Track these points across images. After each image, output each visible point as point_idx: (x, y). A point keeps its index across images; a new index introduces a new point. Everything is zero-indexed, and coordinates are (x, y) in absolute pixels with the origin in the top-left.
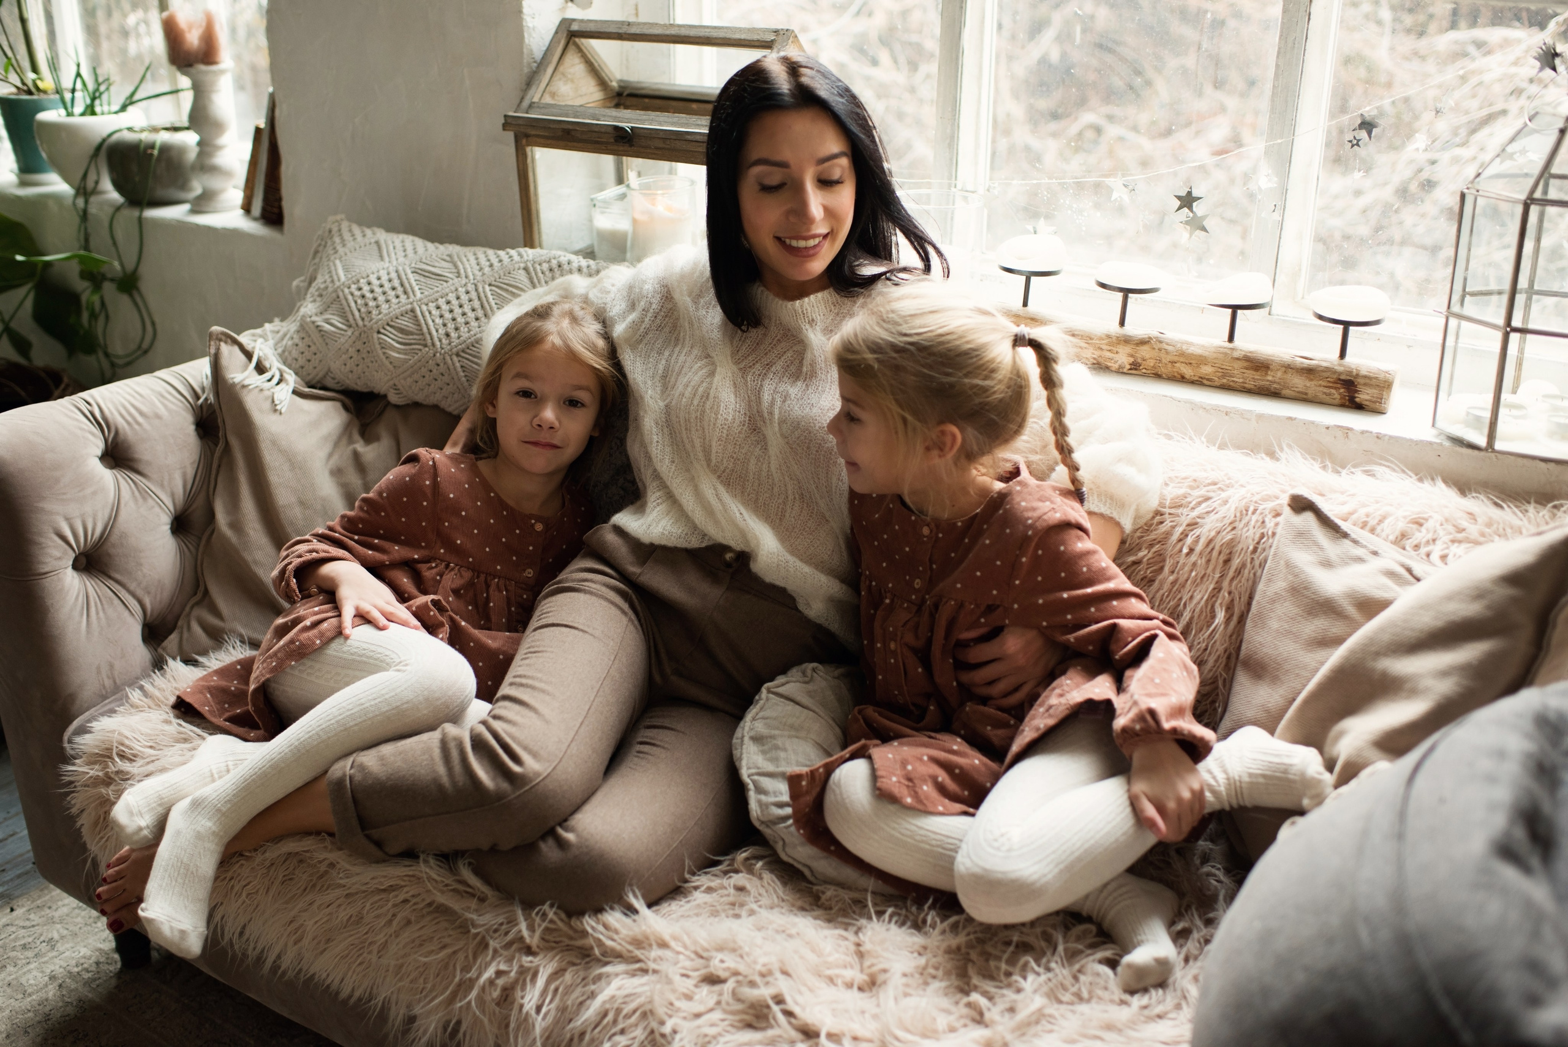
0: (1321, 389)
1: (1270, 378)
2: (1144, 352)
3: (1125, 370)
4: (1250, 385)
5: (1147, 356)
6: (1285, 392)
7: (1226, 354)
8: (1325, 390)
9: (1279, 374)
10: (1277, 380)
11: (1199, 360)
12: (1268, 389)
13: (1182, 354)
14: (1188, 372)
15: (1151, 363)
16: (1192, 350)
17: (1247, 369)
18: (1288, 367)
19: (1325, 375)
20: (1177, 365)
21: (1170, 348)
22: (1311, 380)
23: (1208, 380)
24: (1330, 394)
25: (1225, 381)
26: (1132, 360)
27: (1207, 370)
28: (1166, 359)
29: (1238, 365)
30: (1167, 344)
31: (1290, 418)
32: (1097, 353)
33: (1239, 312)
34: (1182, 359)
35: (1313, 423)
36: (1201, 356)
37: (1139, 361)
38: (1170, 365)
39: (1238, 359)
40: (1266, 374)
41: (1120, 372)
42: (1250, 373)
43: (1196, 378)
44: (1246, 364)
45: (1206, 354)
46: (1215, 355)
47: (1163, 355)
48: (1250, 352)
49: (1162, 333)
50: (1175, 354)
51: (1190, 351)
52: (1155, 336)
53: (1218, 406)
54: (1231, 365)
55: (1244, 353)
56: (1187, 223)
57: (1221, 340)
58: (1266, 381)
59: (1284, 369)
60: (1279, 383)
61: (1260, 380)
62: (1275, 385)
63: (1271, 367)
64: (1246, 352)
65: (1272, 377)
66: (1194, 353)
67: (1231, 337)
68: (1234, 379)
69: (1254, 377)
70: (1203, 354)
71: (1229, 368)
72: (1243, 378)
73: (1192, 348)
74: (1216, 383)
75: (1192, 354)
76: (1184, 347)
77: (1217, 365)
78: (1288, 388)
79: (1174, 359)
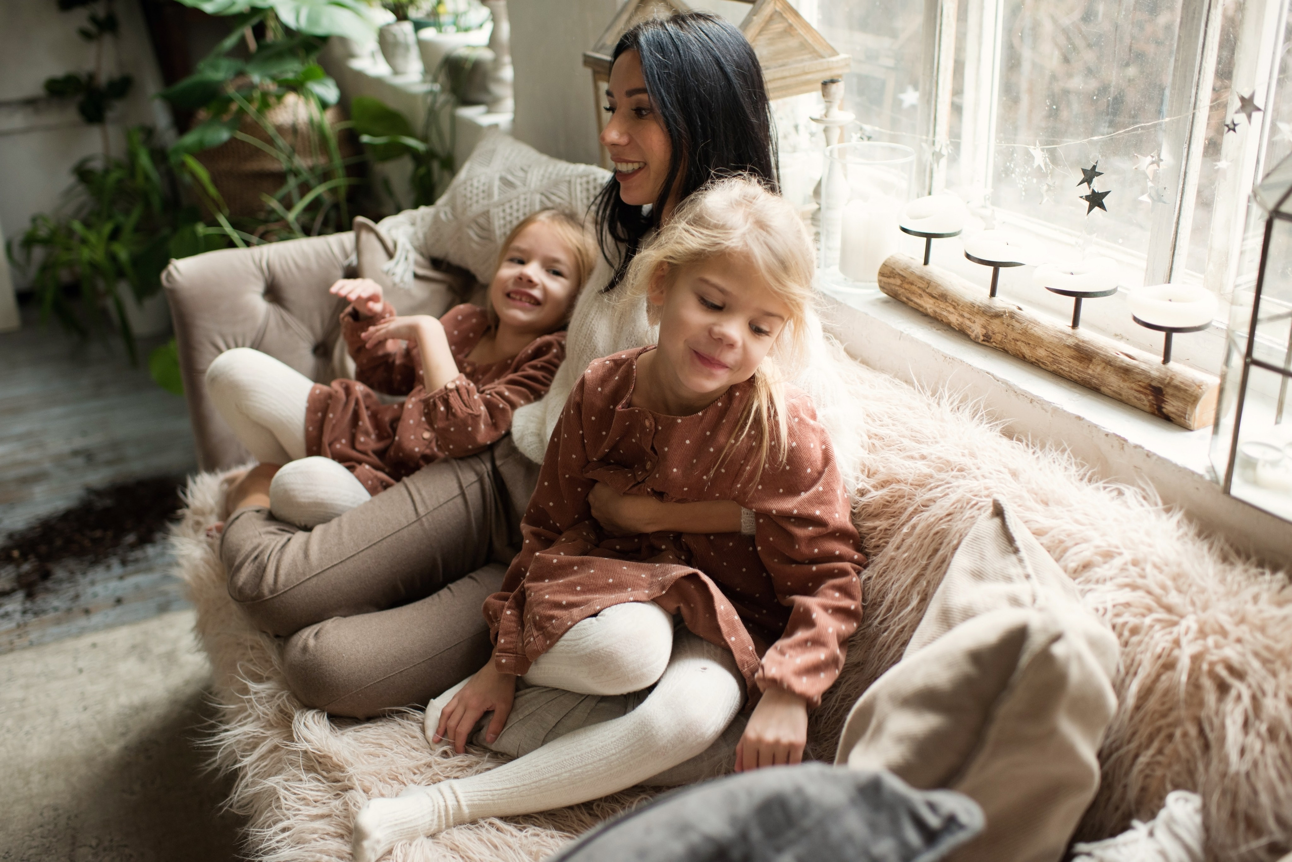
0: (1133, 392)
1: (1090, 372)
2: (996, 325)
3: (980, 341)
4: (1075, 375)
5: (996, 330)
6: (1103, 389)
7: (1061, 339)
8: (1136, 394)
9: (1099, 369)
10: (1096, 376)
11: (1038, 342)
12: (1089, 383)
13: (1025, 332)
14: (1026, 351)
15: (999, 337)
16: (1038, 331)
17: (1073, 358)
18: (1109, 363)
19: (1139, 377)
20: (1019, 343)
21: (1017, 325)
22: (1124, 381)
23: (1043, 363)
24: (1139, 399)
25: (1055, 367)
26: (984, 331)
27: (1041, 353)
28: (1012, 335)
29: (1067, 352)
30: (1017, 321)
32: (960, 319)
33: (1084, 301)
34: (1023, 339)
35: (1096, 426)
36: (1039, 338)
37: (990, 333)
38: (1013, 343)
39: (1069, 347)
40: (1088, 367)
41: (975, 341)
42: (1075, 363)
43: (1034, 360)
44: (1073, 353)
45: (1045, 336)
46: (1051, 339)
47: (1009, 331)
48: (1083, 342)
49: (1020, 309)
50: (1019, 331)
51: (1032, 331)
52: (1010, 310)
53: (1026, 392)
54: (1061, 352)
55: (1077, 341)
56: (1087, 198)
57: (1065, 324)
58: (1089, 374)
59: (1104, 364)
60: (1097, 379)
61: (1082, 371)
62: (1094, 380)
63: (1094, 360)
64: (1079, 341)
65: (1093, 371)
66: (1035, 334)
67: (1075, 324)
68: (1062, 367)
69: (1079, 368)
70: (1042, 337)
71: (1059, 355)
72: (1069, 367)
73: (1036, 329)
74: (1049, 368)
75: (1033, 335)
76: (1030, 326)
77: (1049, 350)
78: (1105, 385)
79: (1018, 337)
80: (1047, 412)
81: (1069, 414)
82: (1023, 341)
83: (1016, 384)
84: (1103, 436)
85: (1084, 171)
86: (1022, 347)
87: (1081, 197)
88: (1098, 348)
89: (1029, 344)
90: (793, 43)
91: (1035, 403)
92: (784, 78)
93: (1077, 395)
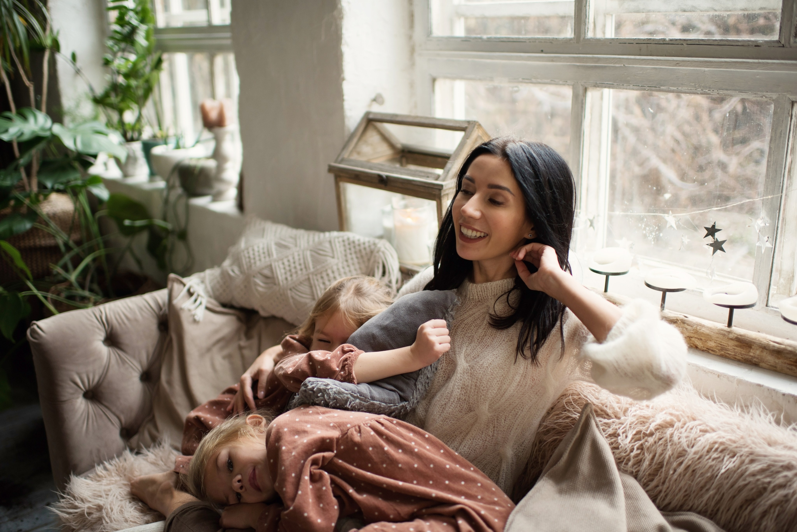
0: (786, 365)
1: (752, 354)
4: (739, 357)
6: (762, 364)
7: (723, 335)
8: (788, 366)
9: (758, 352)
10: (756, 356)
11: (707, 337)
12: (751, 361)
13: (696, 332)
14: (699, 344)
16: (703, 330)
17: (736, 346)
18: (764, 347)
19: (789, 356)
20: (693, 339)
21: (689, 328)
22: (779, 358)
23: (712, 350)
24: (791, 369)
25: (723, 353)
27: (711, 344)
29: (731, 343)
30: (688, 325)
31: (759, 385)
33: (735, 310)
34: (696, 336)
35: (774, 390)
36: (708, 335)
39: (732, 339)
40: (750, 351)
42: (738, 350)
43: (705, 349)
44: (736, 343)
46: (717, 335)
48: (741, 335)
49: (686, 317)
50: (692, 332)
51: (701, 331)
52: (681, 319)
53: (713, 371)
54: (727, 343)
55: (736, 336)
56: (711, 245)
57: (723, 326)
58: (750, 356)
59: (761, 349)
60: (757, 358)
61: (745, 354)
62: (755, 359)
63: (753, 347)
64: (738, 335)
65: (754, 353)
66: (704, 333)
67: (730, 324)
68: (729, 352)
69: (743, 352)
70: (710, 334)
71: (726, 345)
72: (734, 352)
73: (703, 329)
74: (717, 353)
75: (703, 333)
76: (698, 328)
77: (718, 342)
78: (763, 362)
79: (692, 335)
80: (733, 382)
81: (751, 383)
82: (696, 338)
83: (704, 366)
85: (707, 229)
86: (695, 341)
87: (708, 245)
88: (753, 339)
89: (701, 339)
91: (721, 377)
93: (747, 370)
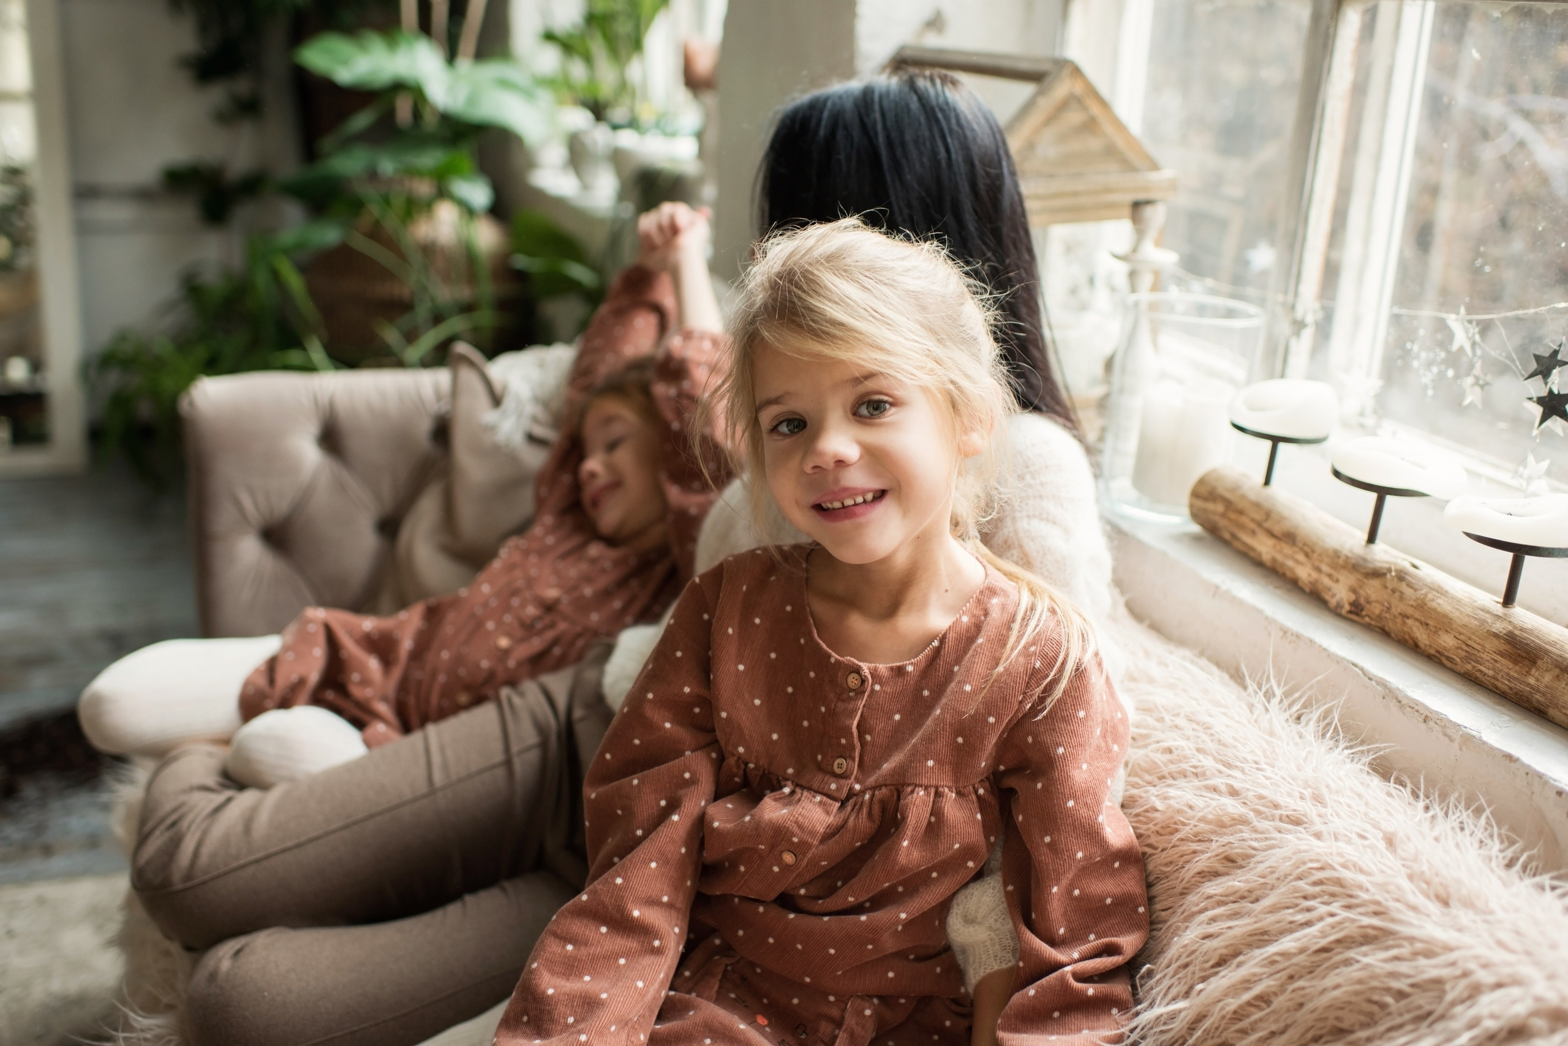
1: (1532, 681)
2: (1372, 590)
3: (1344, 612)
4: (1503, 684)
5: (1373, 597)
6: (1553, 712)
7: (1483, 622)
9: (1547, 678)
10: (1542, 689)
11: (1442, 623)
12: (1528, 700)
13: (1421, 605)
14: (1421, 636)
15: (1376, 609)
16: (1443, 605)
17: (1501, 654)
18: (1564, 671)
20: (1410, 622)
21: (1408, 592)
23: (1448, 658)
25: (1469, 667)
26: (1353, 597)
27: (1447, 641)
28: (1398, 608)
29: (1492, 645)
30: (1409, 585)
31: (1509, 757)
32: (1315, 575)
33: (1528, 560)
34: (1417, 615)
35: (1540, 776)
36: (1445, 616)
37: (1362, 601)
38: (1399, 620)
39: (1496, 636)
40: (1528, 673)
41: (1335, 612)
42: (1505, 664)
43: (1432, 652)
44: (1503, 647)
45: (1455, 614)
46: (1466, 620)
47: (1394, 601)
48: (1522, 630)
49: (1415, 566)
50: (1412, 603)
51: (1434, 605)
52: (1399, 568)
53: (1417, 703)
54: (1482, 642)
55: (1510, 628)
56: (1540, 401)
57: (1492, 601)
58: (1529, 685)
59: (1557, 671)
60: (1544, 694)
61: (1517, 679)
62: (1538, 696)
63: (1539, 662)
64: (1515, 627)
65: (1537, 680)
66: (1439, 609)
67: (1509, 598)
68: (1482, 668)
69: (1512, 673)
70: (1451, 615)
71: (1478, 647)
72: (1494, 669)
73: (1440, 601)
74: (1458, 668)
75: (1435, 610)
76: (1430, 596)
77: (1462, 637)
78: (1556, 706)
79: (1410, 611)
80: (1451, 740)
81: (1492, 749)
82: (1416, 619)
83: (1401, 687)
84: (1553, 795)
85: (1538, 358)
86: (1415, 629)
87: (1530, 399)
88: (1549, 643)
89: (1427, 625)
90: (1094, 144)
91: (1431, 724)
92: (1075, 194)
93: (1506, 718)
